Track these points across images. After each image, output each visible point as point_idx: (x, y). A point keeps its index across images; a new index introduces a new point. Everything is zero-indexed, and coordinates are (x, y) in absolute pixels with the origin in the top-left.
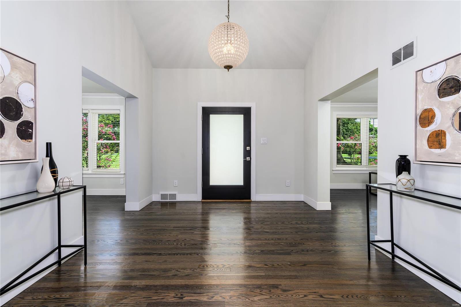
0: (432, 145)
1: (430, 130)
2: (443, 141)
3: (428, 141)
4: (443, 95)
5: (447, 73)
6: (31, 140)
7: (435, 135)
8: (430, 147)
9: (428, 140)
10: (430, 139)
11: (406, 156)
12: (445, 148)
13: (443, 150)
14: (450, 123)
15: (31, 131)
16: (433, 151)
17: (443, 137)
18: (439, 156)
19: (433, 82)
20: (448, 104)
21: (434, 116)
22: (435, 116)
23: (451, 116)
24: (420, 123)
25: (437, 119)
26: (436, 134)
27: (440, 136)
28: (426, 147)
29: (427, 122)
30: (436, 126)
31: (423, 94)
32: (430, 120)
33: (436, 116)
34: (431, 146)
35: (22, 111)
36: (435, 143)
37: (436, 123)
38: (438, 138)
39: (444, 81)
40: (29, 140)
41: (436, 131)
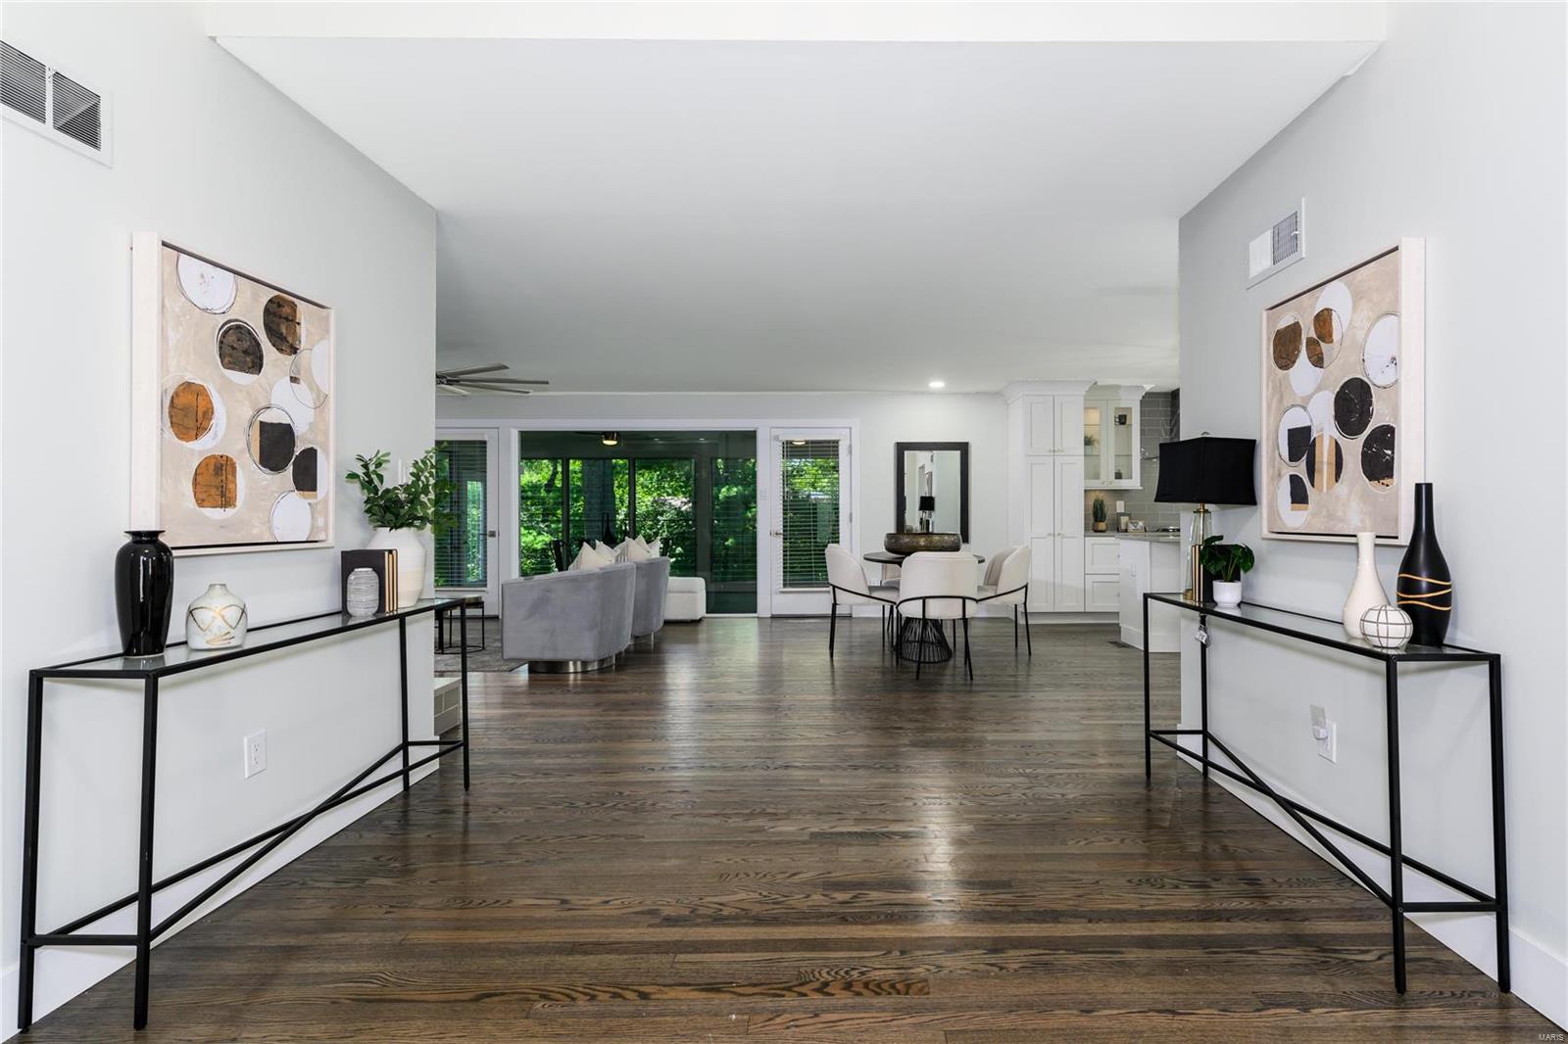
0: (204, 496)
1: (200, 452)
2: (230, 486)
3: (195, 483)
4: (230, 363)
5: (236, 308)
6: (1390, 480)
7: (211, 467)
8: (201, 503)
9: (195, 479)
10: (199, 478)
11: (156, 534)
12: (235, 506)
13: (230, 511)
14: (242, 444)
15: (1389, 452)
16: (207, 514)
17: (230, 477)
18: (222, 527)
19: (206, 310)
20: (241, 391)
21: (209, 413)
22: (212, 413)
23: (246, 425)
24: (172, 423)
25: (217, 424)
26: (215, 465)
27: (224, 472)
28: (190, 501)
29: (191, 423)
30: (214, 443)
31: (181, 329)
32: (200, 421)
33: (216, 413)
34: (203, 500)
35: (1371, 404)
36: (213, 491)
37: (216, 434)
38: (220, 479)
39: (232, 324)
40: (1386, 481)
41: (214, 456)
